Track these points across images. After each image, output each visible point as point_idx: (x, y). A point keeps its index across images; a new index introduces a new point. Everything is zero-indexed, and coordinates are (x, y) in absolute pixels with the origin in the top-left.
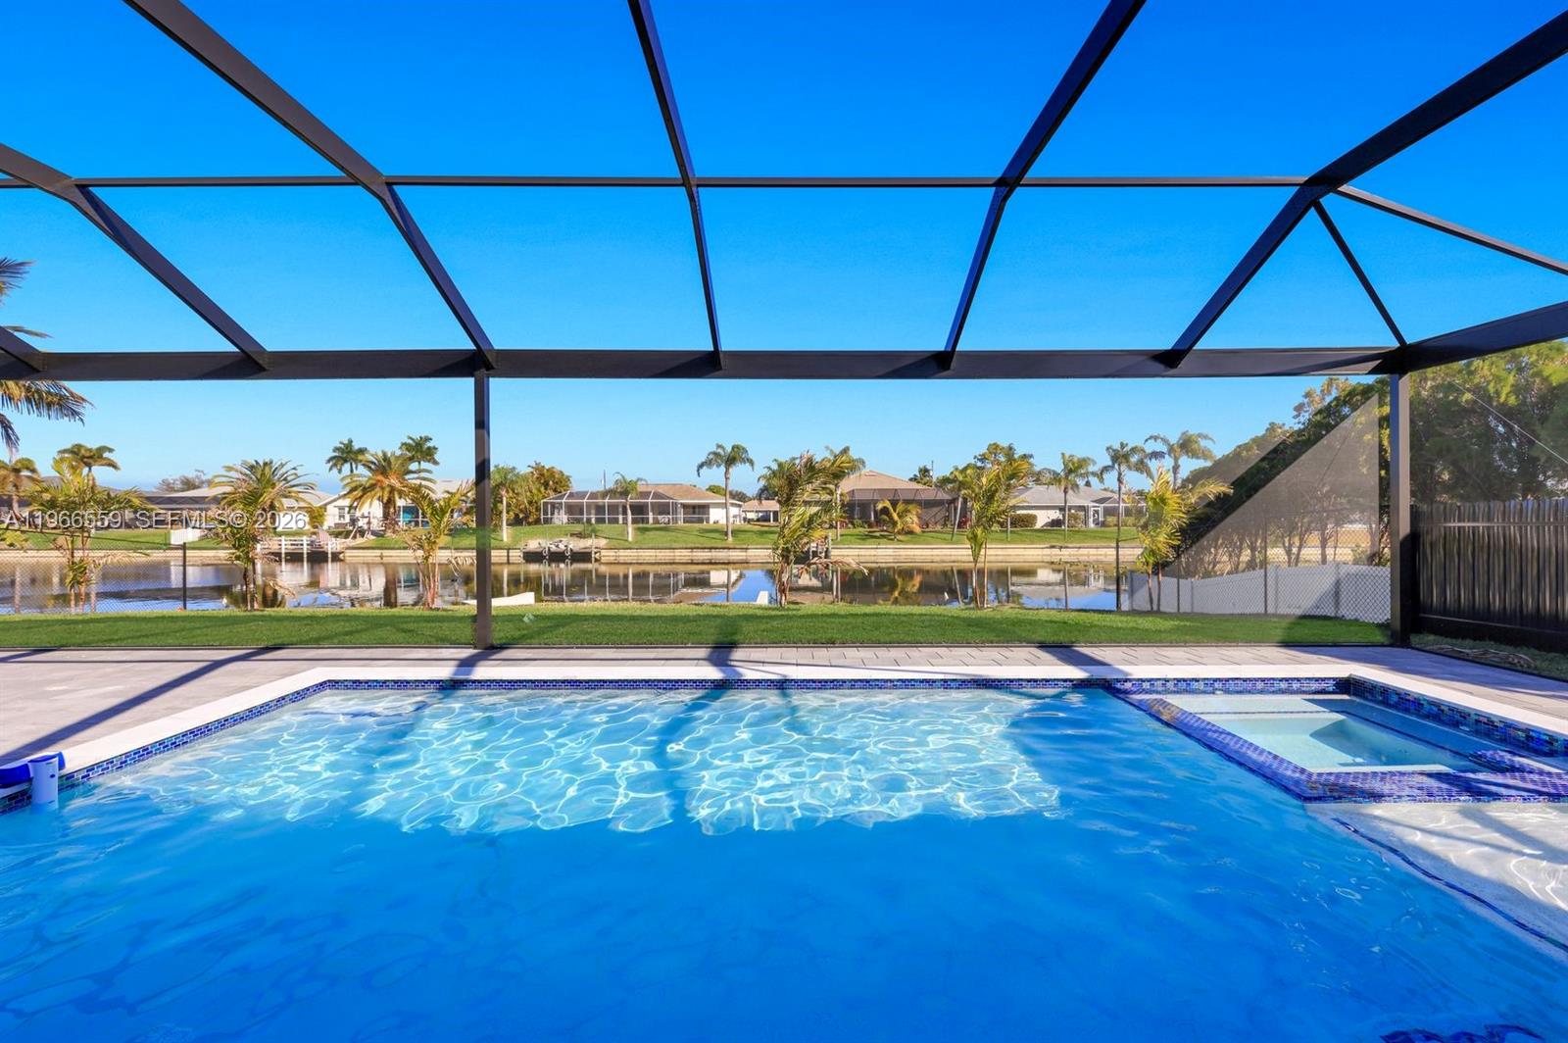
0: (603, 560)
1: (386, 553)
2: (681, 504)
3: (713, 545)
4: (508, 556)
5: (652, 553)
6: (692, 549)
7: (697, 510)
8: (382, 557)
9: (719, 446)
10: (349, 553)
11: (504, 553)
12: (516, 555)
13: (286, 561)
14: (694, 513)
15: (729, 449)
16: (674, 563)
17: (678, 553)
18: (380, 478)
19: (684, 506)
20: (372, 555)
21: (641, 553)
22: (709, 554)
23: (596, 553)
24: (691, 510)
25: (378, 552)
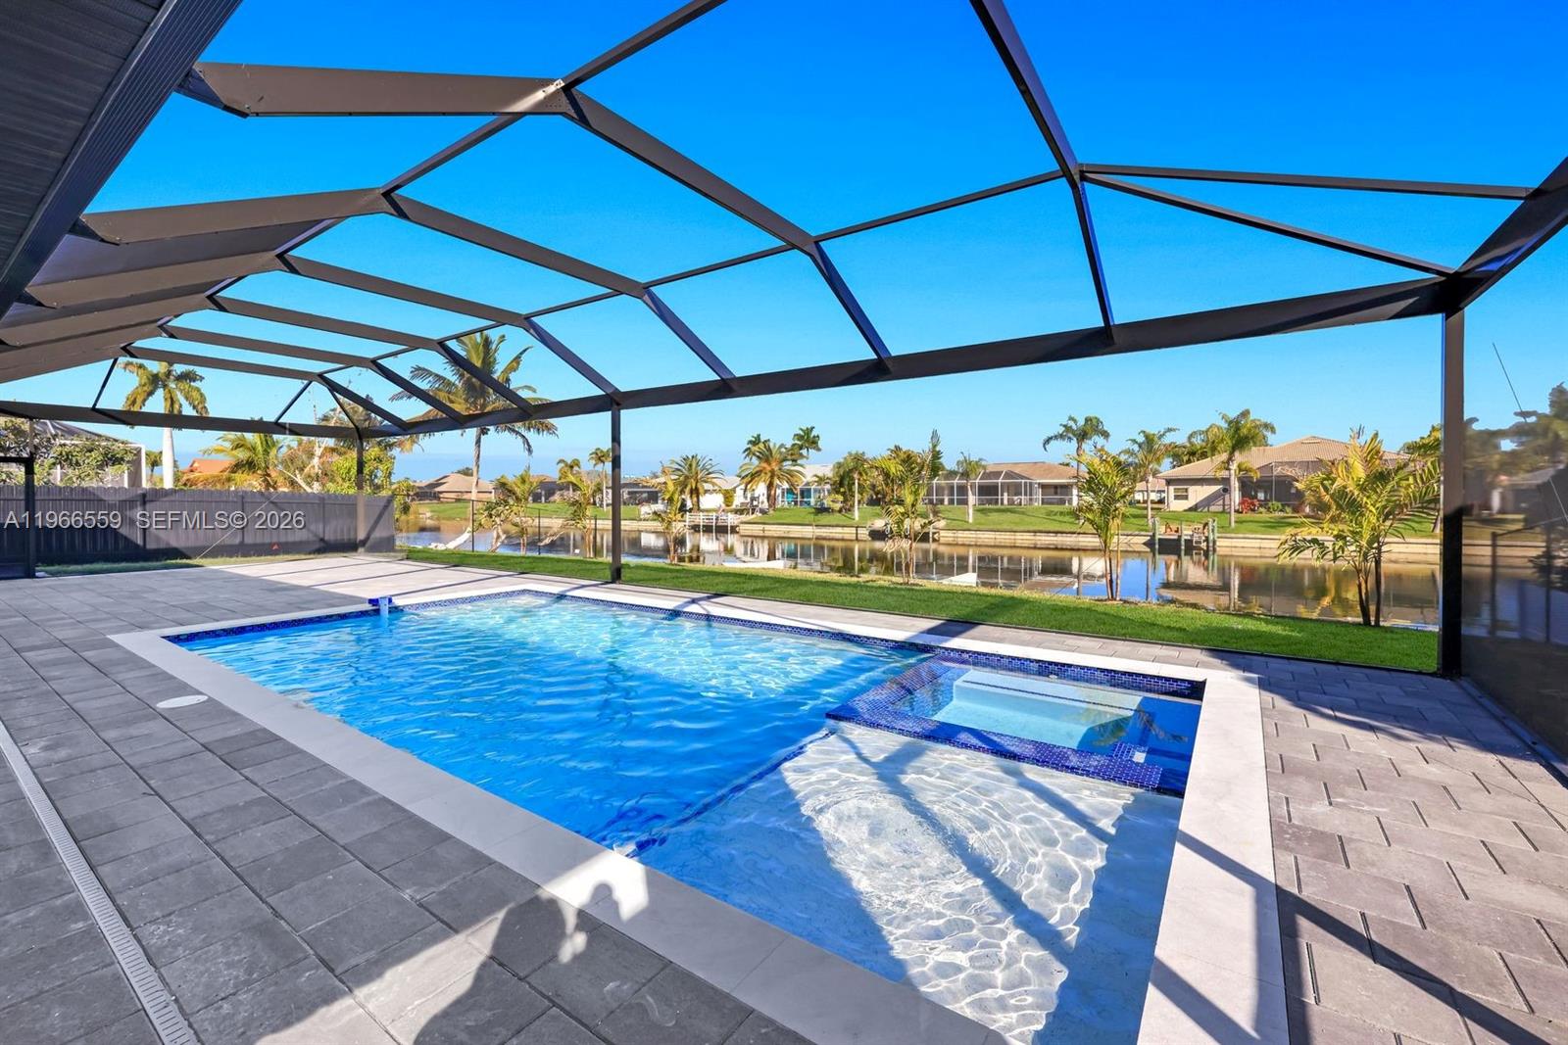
0: (942, 540)
1: (767, 527)
2: (1039, 484)
3: (1060, 529)
4: (857, 534)
5: (991, 535)
6: (1035, 532)
7: (1059, 490)
8: (764, 531)
9: (1071, 419)
10: (742, 527)
11: (853, 530)
12: (864, 533)
13: (704, 531)
14: (1056, 493)
15: (1081, 422)
16: (1015, 547)
17: (1019, 536)
18: (765, 465)
19: (1043, 486)
20: (756, 529)
21: (980, 535)
22: (1055, 538)
23: (934, 533)
24: (1053, 490)
25: (761, 527)
